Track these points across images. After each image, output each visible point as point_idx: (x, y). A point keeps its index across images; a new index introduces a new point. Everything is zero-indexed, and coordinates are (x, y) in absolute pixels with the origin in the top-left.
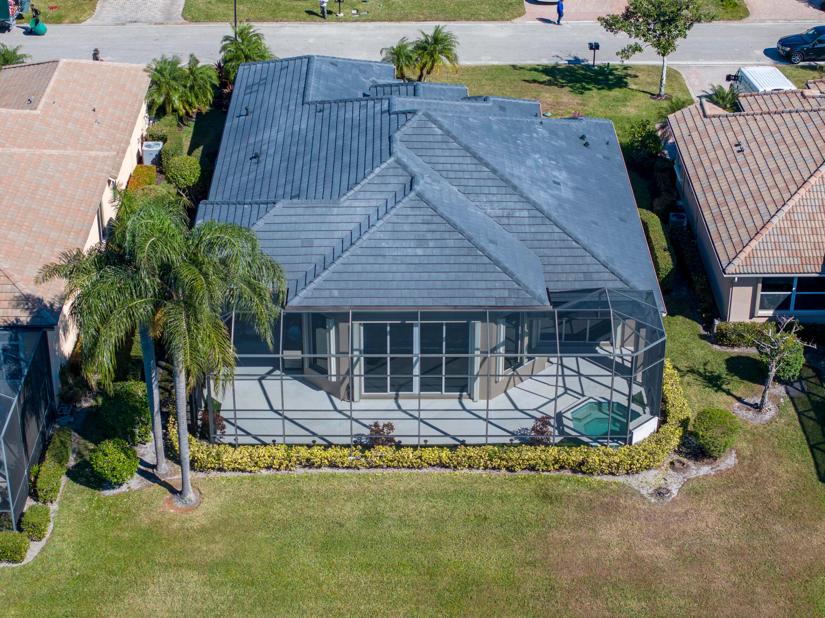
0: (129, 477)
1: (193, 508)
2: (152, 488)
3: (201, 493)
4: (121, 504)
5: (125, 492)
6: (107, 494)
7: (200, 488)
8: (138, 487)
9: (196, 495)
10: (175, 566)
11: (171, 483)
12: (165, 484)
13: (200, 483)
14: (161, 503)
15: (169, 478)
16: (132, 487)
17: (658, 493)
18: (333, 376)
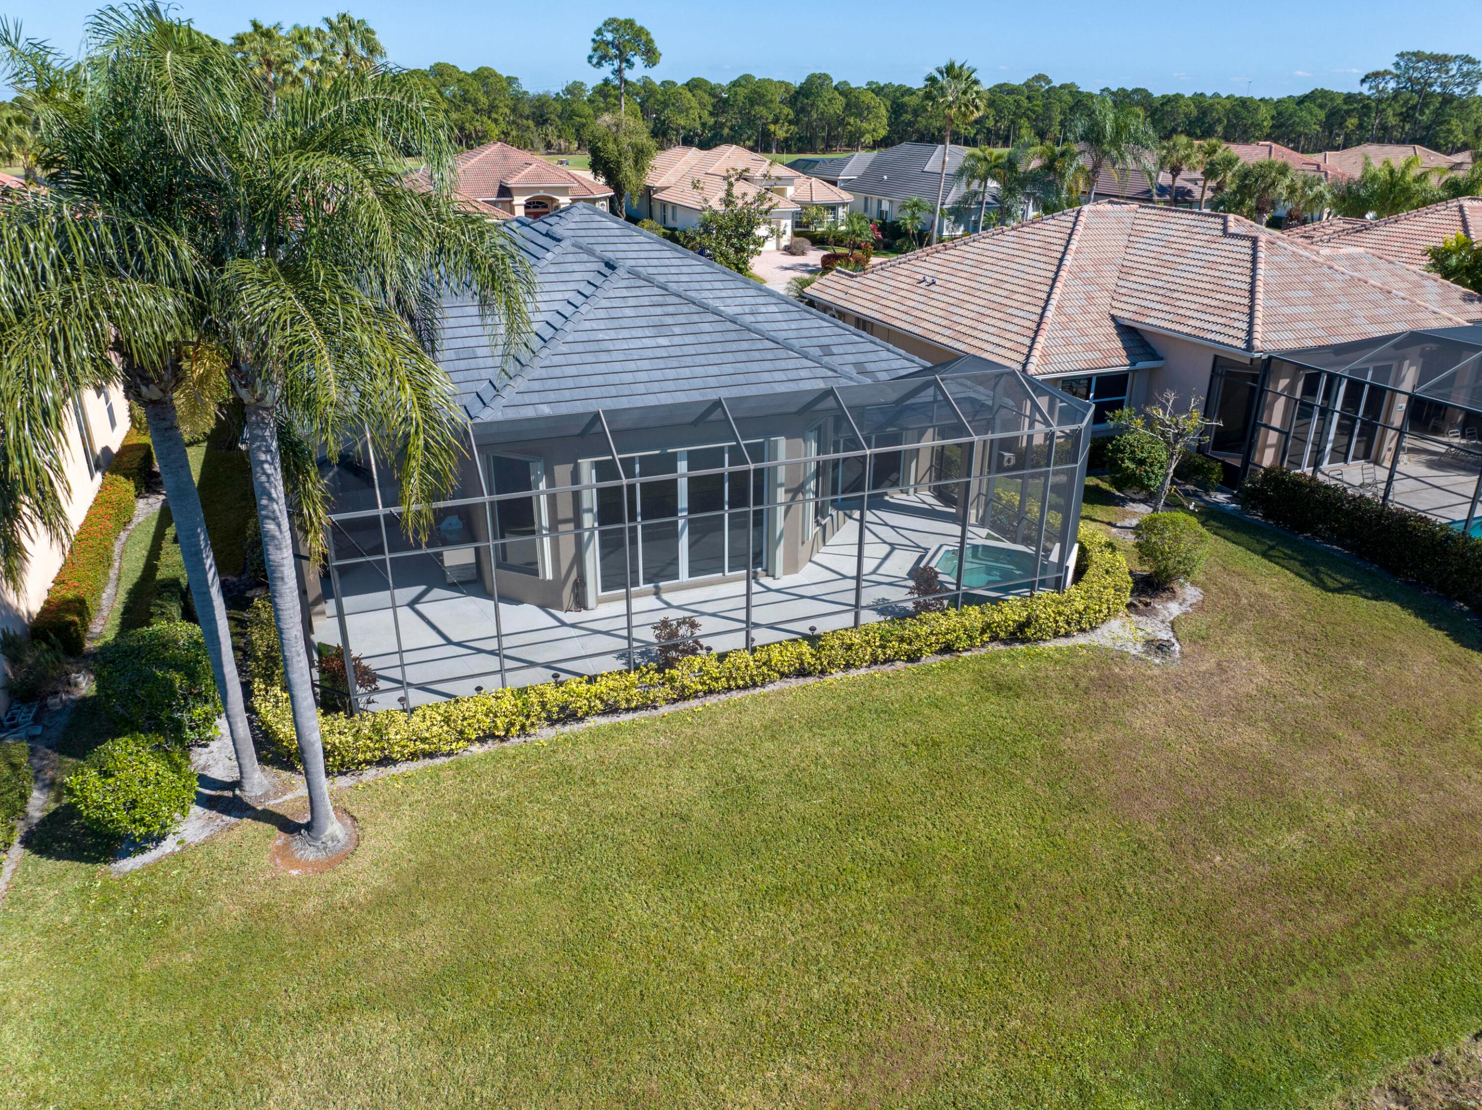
0: (176, 815)
1: (345, 856)
2: (237, 831)
3: (354, 819)
4: (166, 884)
5: (173, 853)
6: (128, 869)
7: (350, 809)
8: (202, 837)
9: (344, 825)
10: (330, 1010)
11: (280, 811)
12: (268, 816)
13: (346, 799)
14: (265, 859)
15: (272, 802)
16: (188, 839)
17: (1158, 648)
18: (549, 575)
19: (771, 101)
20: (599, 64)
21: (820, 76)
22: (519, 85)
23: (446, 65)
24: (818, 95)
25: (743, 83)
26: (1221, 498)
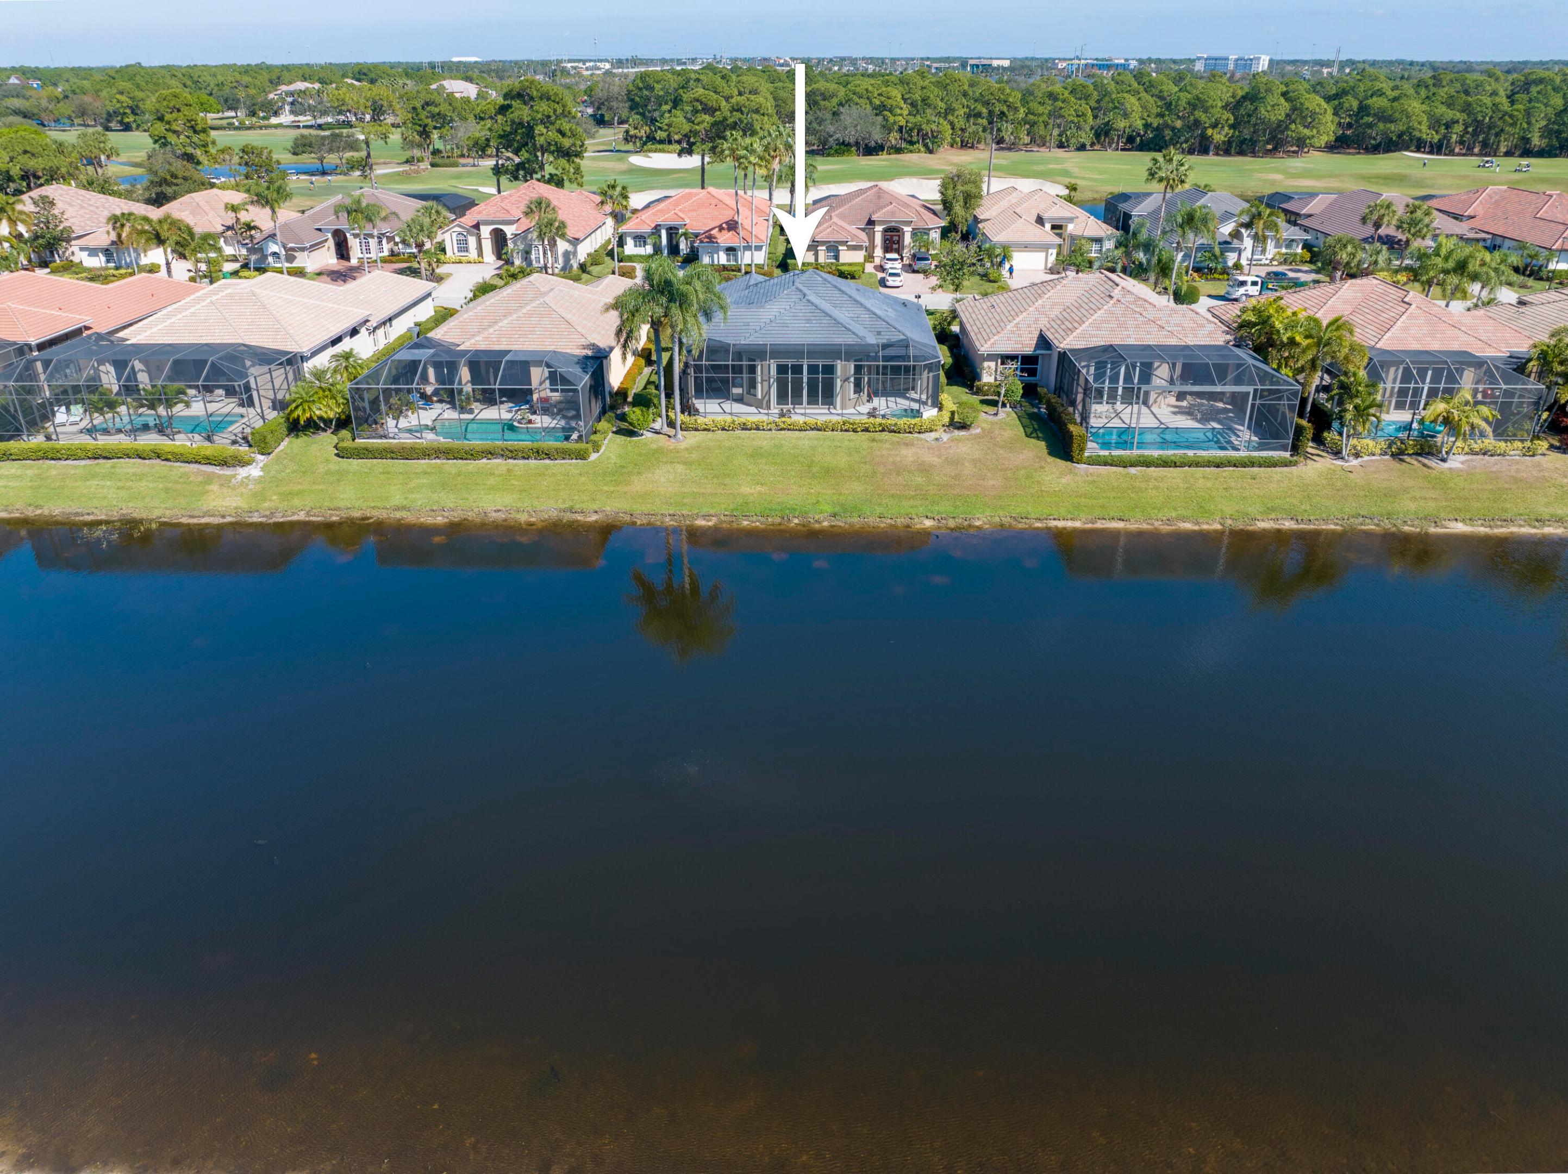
0: (647, 433)
1: (681, 444)
2: (658, 436)
4: (642, 444)
5: (644, 439)
6: (636, 439)
7: (685, 437)
8: (650, 437)
9: (683, 439)
14: (663, 442)
18: (760, 396)
19: (1212, 107)
24: (1262, 101)
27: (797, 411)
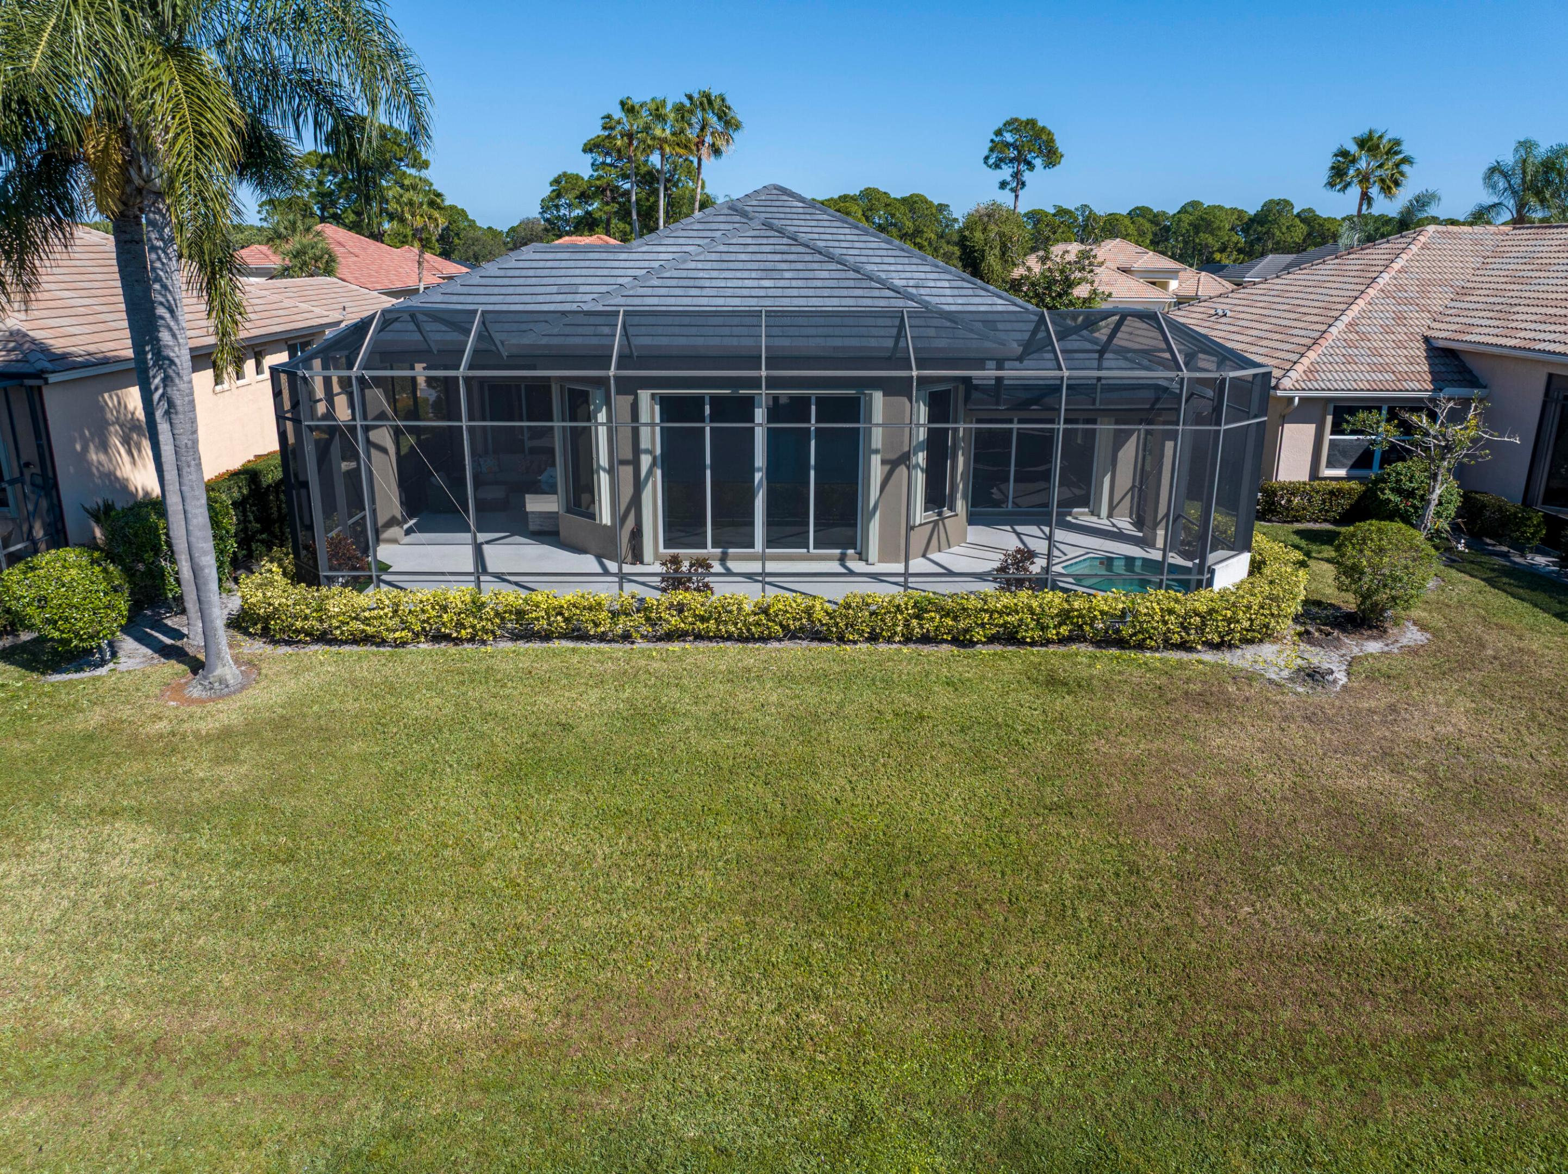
2: (158, 667)
3: (259, 674)
6: (54, 680)
8: (131, 669)
9: (246, 676)
12: (191, 661)
17: (1308, 675)
18: (606, 519)
19: (1219, 228)
20: (997, 166)
21: (1278, 203)
22: (950, 213)
23: (876, 191)
24: (1275, 221)
25: (1190, 209)
26: (1540, 560)
27: (734, 566)
